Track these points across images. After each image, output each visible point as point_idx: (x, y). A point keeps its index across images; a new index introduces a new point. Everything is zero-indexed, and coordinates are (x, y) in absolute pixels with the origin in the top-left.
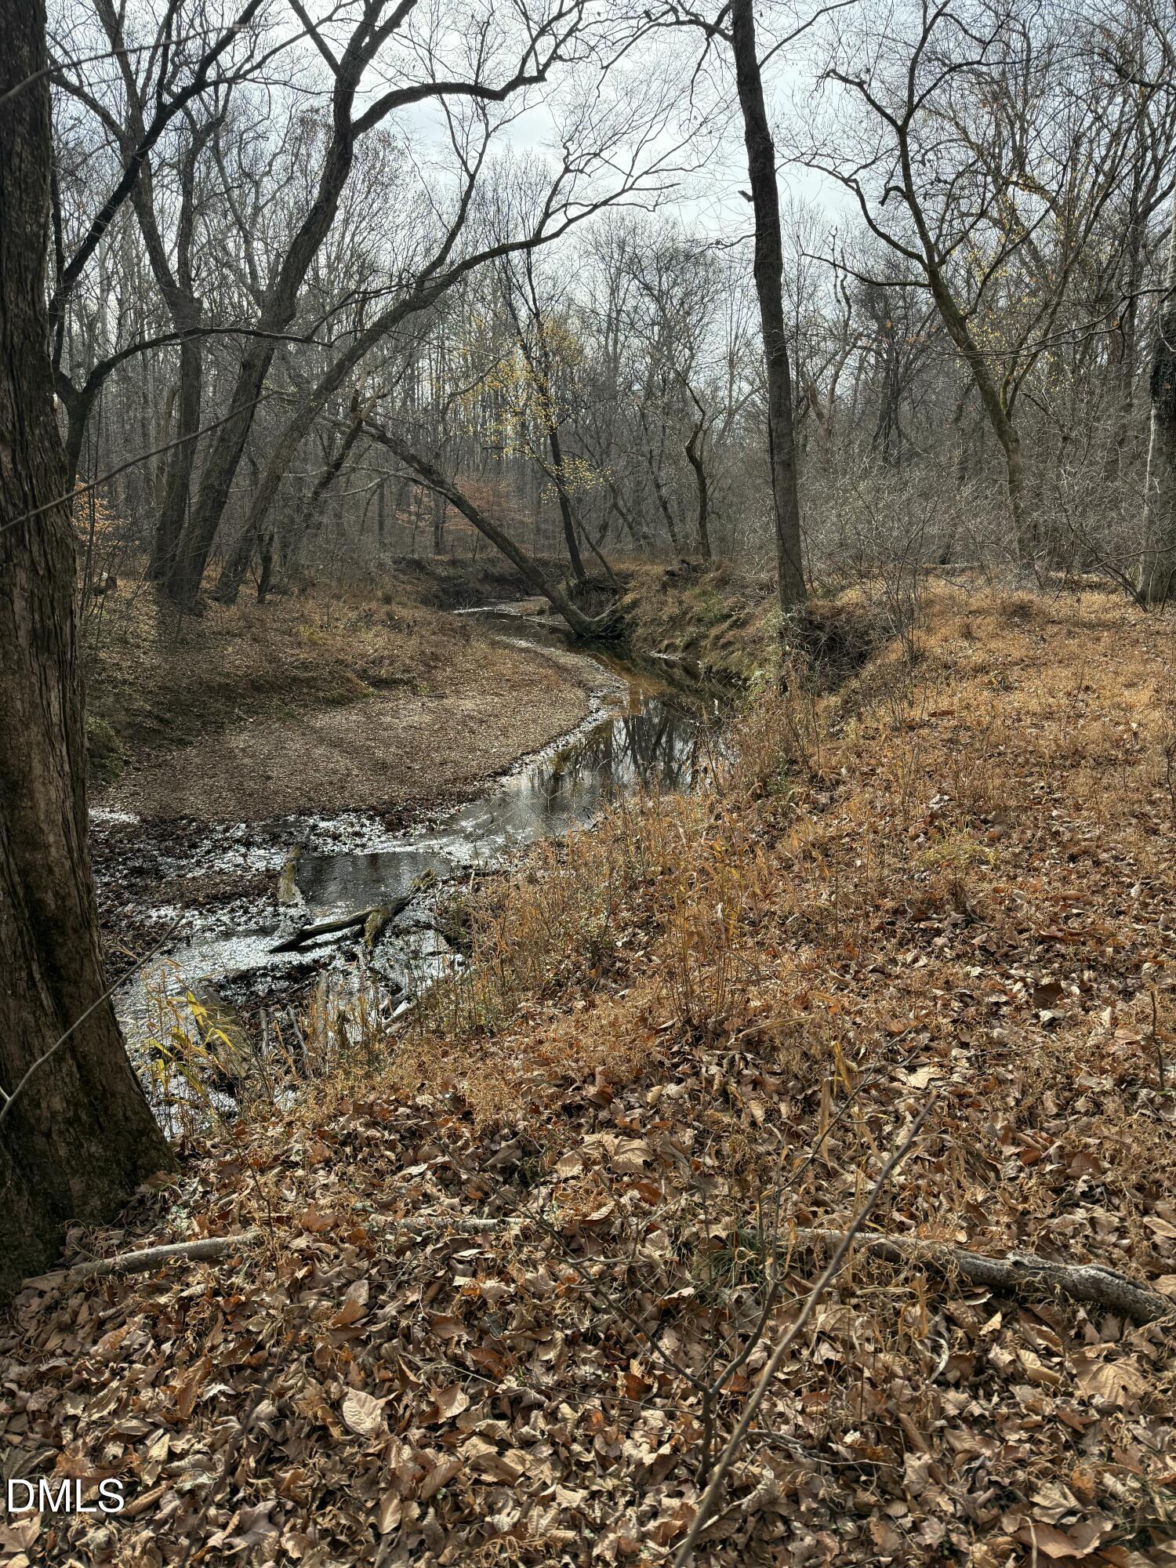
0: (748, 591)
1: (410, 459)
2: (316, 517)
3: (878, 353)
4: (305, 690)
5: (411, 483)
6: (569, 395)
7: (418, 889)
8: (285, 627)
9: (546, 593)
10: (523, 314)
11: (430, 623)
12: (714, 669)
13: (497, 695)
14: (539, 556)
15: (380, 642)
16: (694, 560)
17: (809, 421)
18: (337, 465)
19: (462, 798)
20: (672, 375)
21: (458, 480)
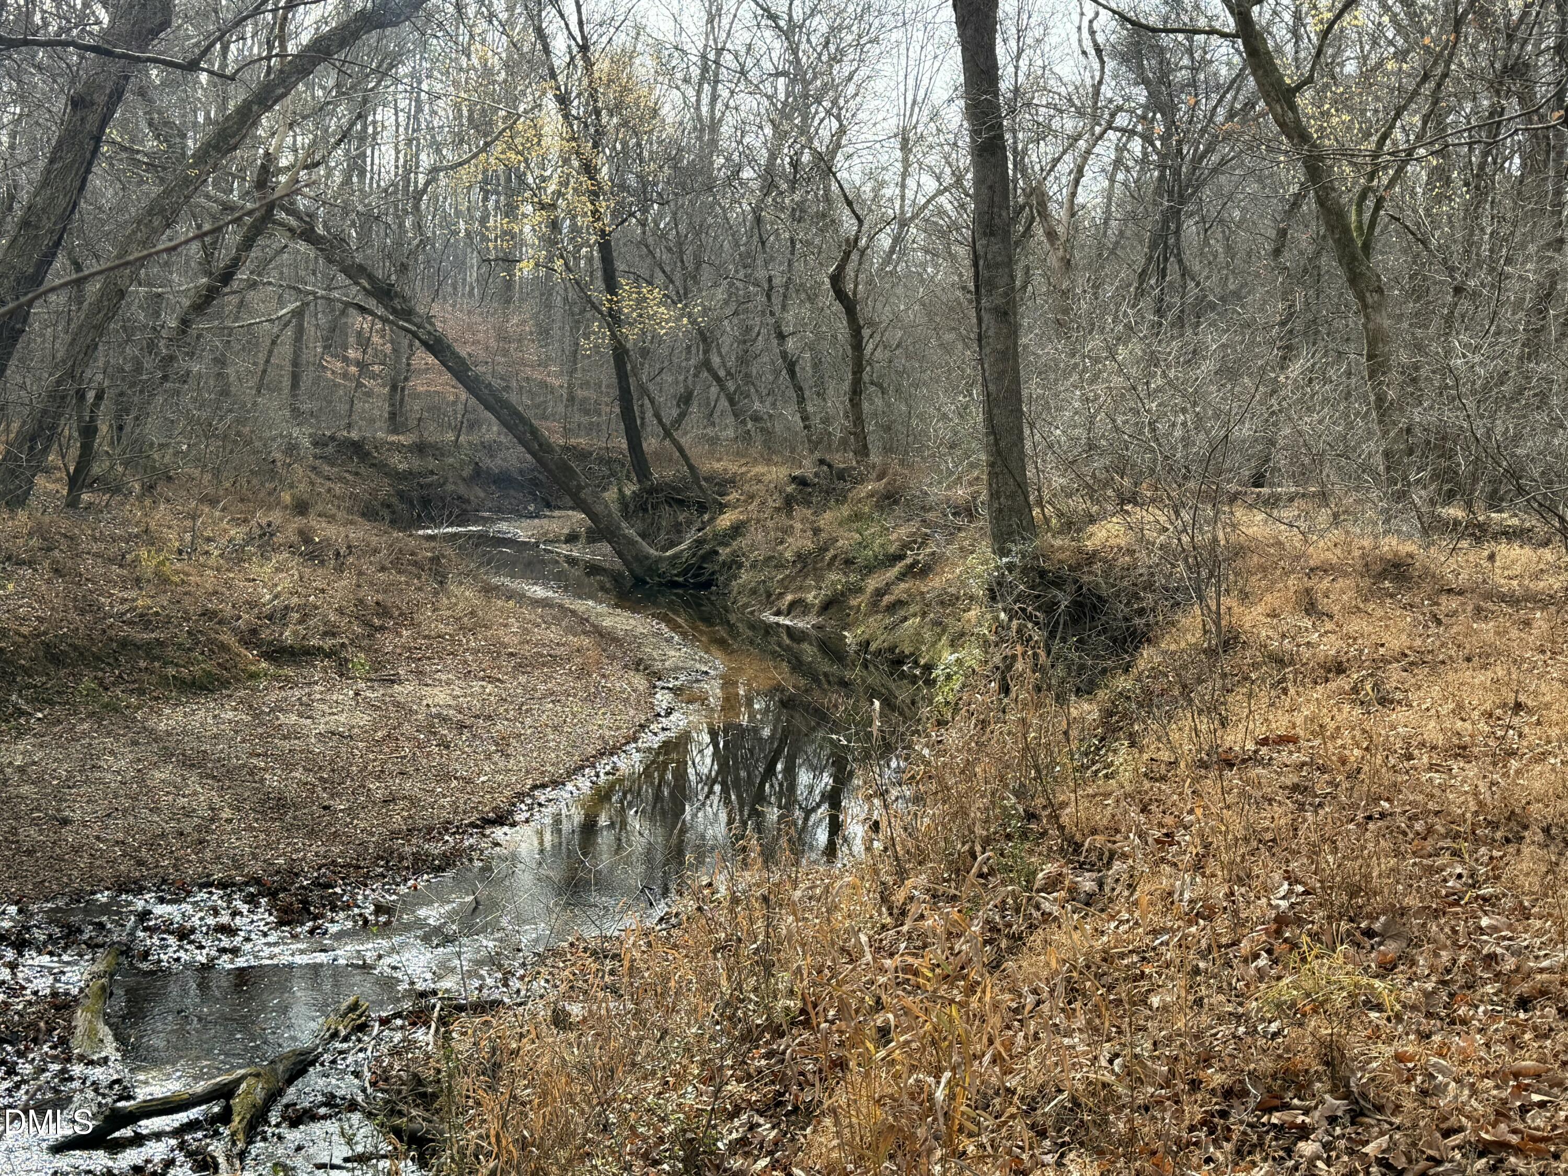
0: (930, 516)
1: (355, 272)
2: (183, 363)
3: (1147, 139)
4: (142, 664)
5: (352, 311)
6: (631, 180)
7: (335, 1035)
8: (113, 550)
9: (580, 505)
10: (560, 45)
11: (376, 551)
12: (873, 647)
13: (491, 679)
14: (573, 441)
15: (285, 582)
16: (840, 460)
17: (1032, 243)
18: (227, 277)
19: (420, 864)
20: (806, 157)
21: (436, 309)
